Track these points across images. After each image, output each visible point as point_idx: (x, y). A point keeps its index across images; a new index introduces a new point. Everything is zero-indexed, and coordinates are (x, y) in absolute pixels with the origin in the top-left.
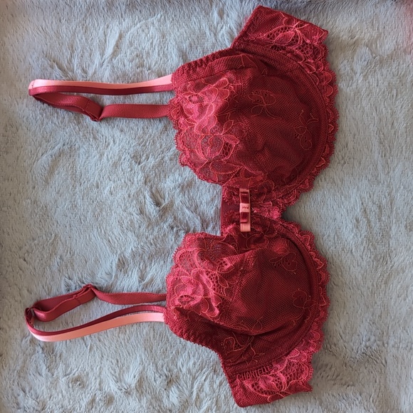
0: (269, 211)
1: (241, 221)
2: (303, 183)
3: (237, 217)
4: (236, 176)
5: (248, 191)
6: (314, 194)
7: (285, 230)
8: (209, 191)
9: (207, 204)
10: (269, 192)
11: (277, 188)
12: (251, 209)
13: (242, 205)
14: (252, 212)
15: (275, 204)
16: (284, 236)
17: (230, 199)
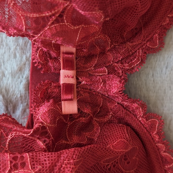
0: (104, 82)
1: (63, 97)
2: (151, 40)
3: (56, 90)
4: (57, 21)
5: (74, 50)
6: (166, 56)
7: (125, 111)
8: (15, 56)
9: (13, 75)
10: (103, 53)
11: (114, 48)
12: (77, 79)
13: (63, 72)
14: (79, 83)
15: (112, 71)
16: (121, 121)
17: (45, 65)
